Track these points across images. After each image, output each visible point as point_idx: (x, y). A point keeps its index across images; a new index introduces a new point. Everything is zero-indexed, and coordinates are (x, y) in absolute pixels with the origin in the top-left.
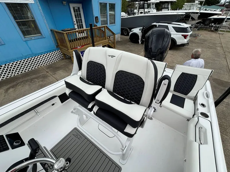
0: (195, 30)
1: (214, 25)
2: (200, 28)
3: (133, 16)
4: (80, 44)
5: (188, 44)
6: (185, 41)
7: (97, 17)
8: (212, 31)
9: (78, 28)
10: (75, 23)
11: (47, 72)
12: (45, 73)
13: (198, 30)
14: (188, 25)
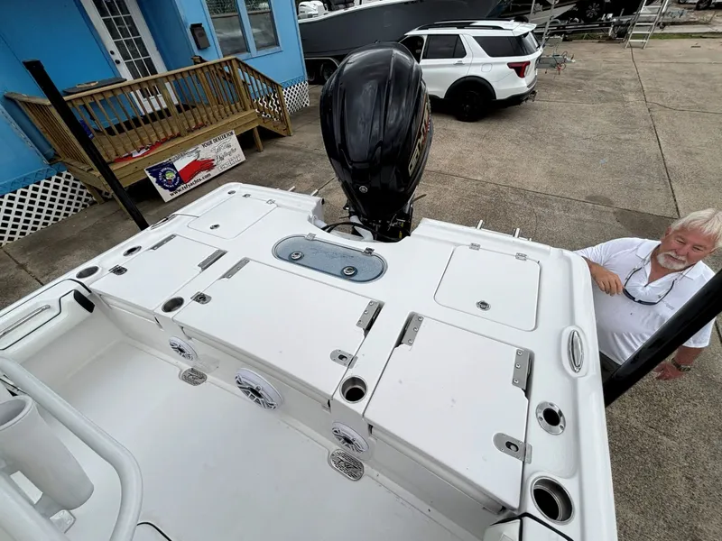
1: (615, 20)
2: (573, 32)
7: (200, 25)
8: (610, 40)
9: (135, 76)
13: (565, 40)
14: (525, 25)
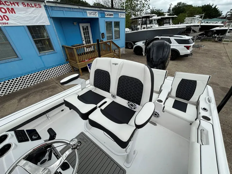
0: (198, 42)
1: (217, 36)
2: (203, 39)
3: (136, 31)
4: (87, 57)
5: (192, 54)
6: (188, 52)
7: (103, 33)
8: (216, 42)
9: (86, 44)
10: (84, 39)
11: (57, 83)
12: (55, 84)
13: (201, 41)
14: (189, 37)
